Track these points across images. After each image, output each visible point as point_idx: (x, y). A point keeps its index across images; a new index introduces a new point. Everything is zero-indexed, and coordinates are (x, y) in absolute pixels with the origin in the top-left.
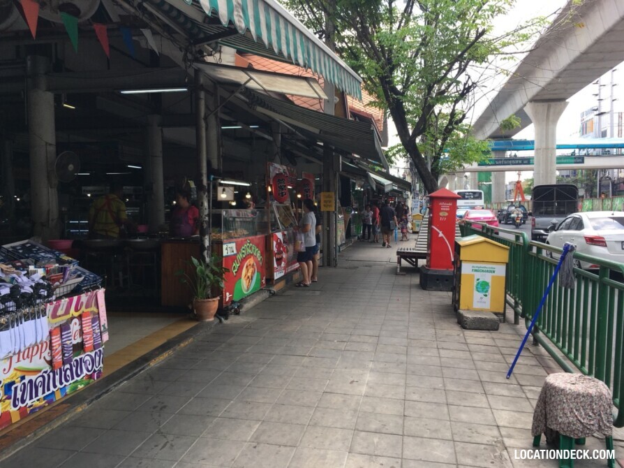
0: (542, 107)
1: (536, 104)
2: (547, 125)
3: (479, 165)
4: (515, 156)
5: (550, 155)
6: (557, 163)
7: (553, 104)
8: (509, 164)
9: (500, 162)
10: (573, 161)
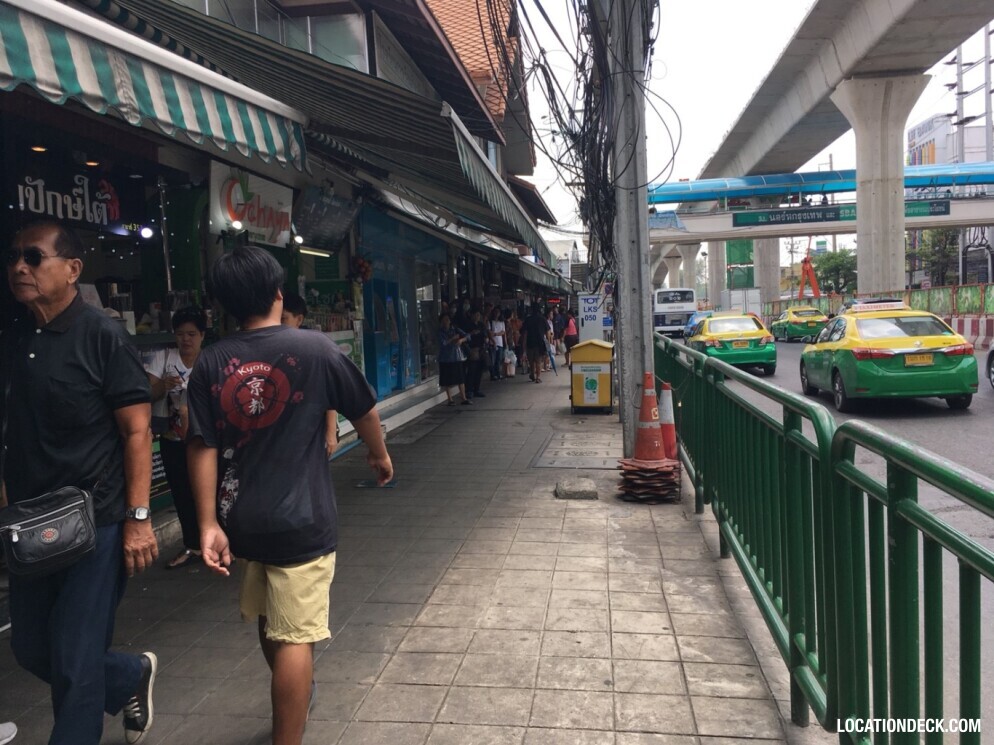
0: (873, 88)
1: (861, 82)
2: (884, 127)
3: (736, 224)
5: (891, 194)
6: (907, 215)
7: (896, 81)
8: (797, 221)
9: (778, 218)
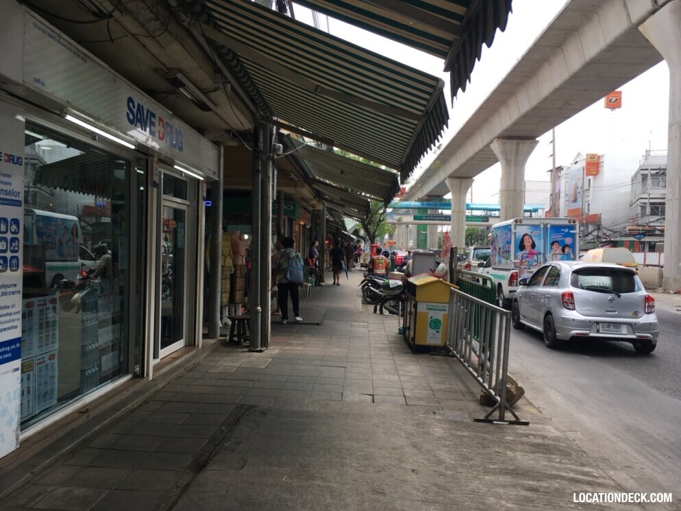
0: (456, 182)
2: (460, 194)
3: (415, 219)
4: (442, 213)
7: (463, 180)
8: (436, 220)
10: (481, 219)
